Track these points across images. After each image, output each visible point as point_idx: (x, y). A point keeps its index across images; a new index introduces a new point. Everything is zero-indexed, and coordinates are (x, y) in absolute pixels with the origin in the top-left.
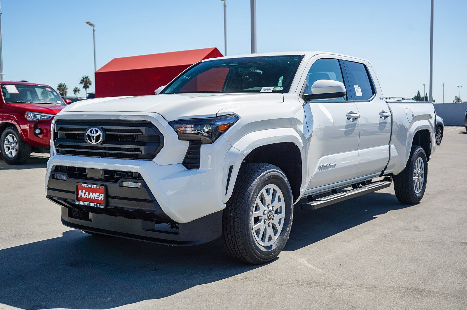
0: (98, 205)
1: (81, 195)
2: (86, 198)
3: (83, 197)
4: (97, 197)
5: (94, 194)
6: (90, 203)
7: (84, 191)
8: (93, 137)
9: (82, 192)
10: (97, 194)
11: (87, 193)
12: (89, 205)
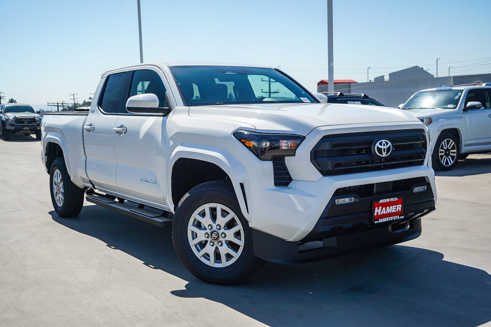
0: (397, 217)
1: (378, 213)
2: (383, 214)
3: (379, 214)
4: (394, 210)
5: (391, 207)
6: (389, 218)
7: (380, 208)
8: (384, 149)
9: (378, 209)
10: (394, 206)
11: (384, 209)
12: (388, 220)
